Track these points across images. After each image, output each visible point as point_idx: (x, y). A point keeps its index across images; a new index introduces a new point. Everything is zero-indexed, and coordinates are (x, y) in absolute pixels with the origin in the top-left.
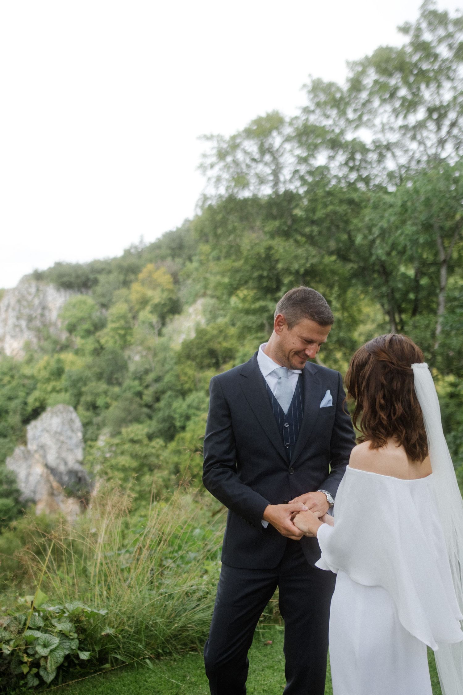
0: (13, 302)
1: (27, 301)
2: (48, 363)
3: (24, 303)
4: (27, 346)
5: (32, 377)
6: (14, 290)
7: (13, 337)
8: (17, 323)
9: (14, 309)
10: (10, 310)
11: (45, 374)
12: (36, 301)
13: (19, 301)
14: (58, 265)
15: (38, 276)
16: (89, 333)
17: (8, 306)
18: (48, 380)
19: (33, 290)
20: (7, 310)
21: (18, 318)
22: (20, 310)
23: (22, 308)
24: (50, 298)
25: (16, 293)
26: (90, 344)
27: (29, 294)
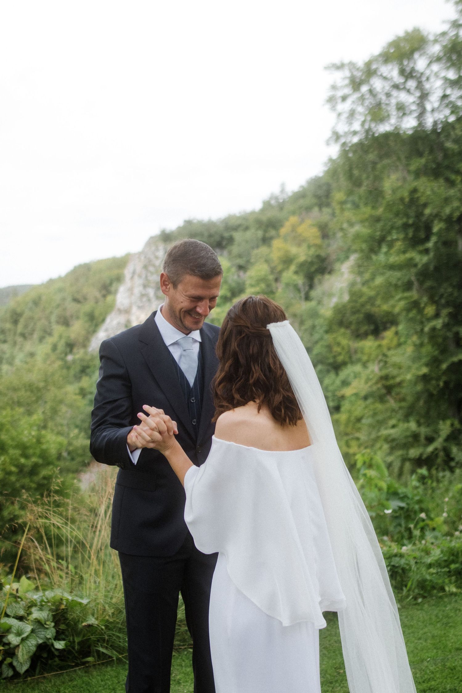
0: (139, 268)
1: (154, 266)
3: (151, 269)
6: (140, 254)
7: (140, 308)
8: (144, 292)
9: (140, 276)
10: (136, 277)
13: (145, 267)
14: (188, 223)
15: (166, 237)
16: (225, 300)
17: (134, 273)
19: (161, 253)
20: (132, 278)
21: (145, 286)
22: (146, 277)
23: (149, 274)
25: (143, 258)
27: (157, 258)
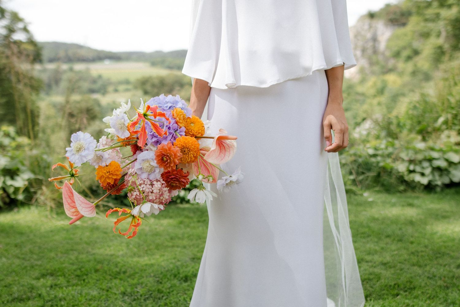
1: (361, 35)
2: (375, 83)
3: (360, 37)
4: (362, 71)
5: (363, 94)
6: (354, 27)
11: (372, 91)
12: (369, 35)
13: (356, 36)
15: (372, 15)
16: (409, 58)
18: (375, 96)
19: (366, 27)
22: (356, 43)
23: (358, 42)
24: (379, 33)
26: (409, 67)
27: (363, 30)
